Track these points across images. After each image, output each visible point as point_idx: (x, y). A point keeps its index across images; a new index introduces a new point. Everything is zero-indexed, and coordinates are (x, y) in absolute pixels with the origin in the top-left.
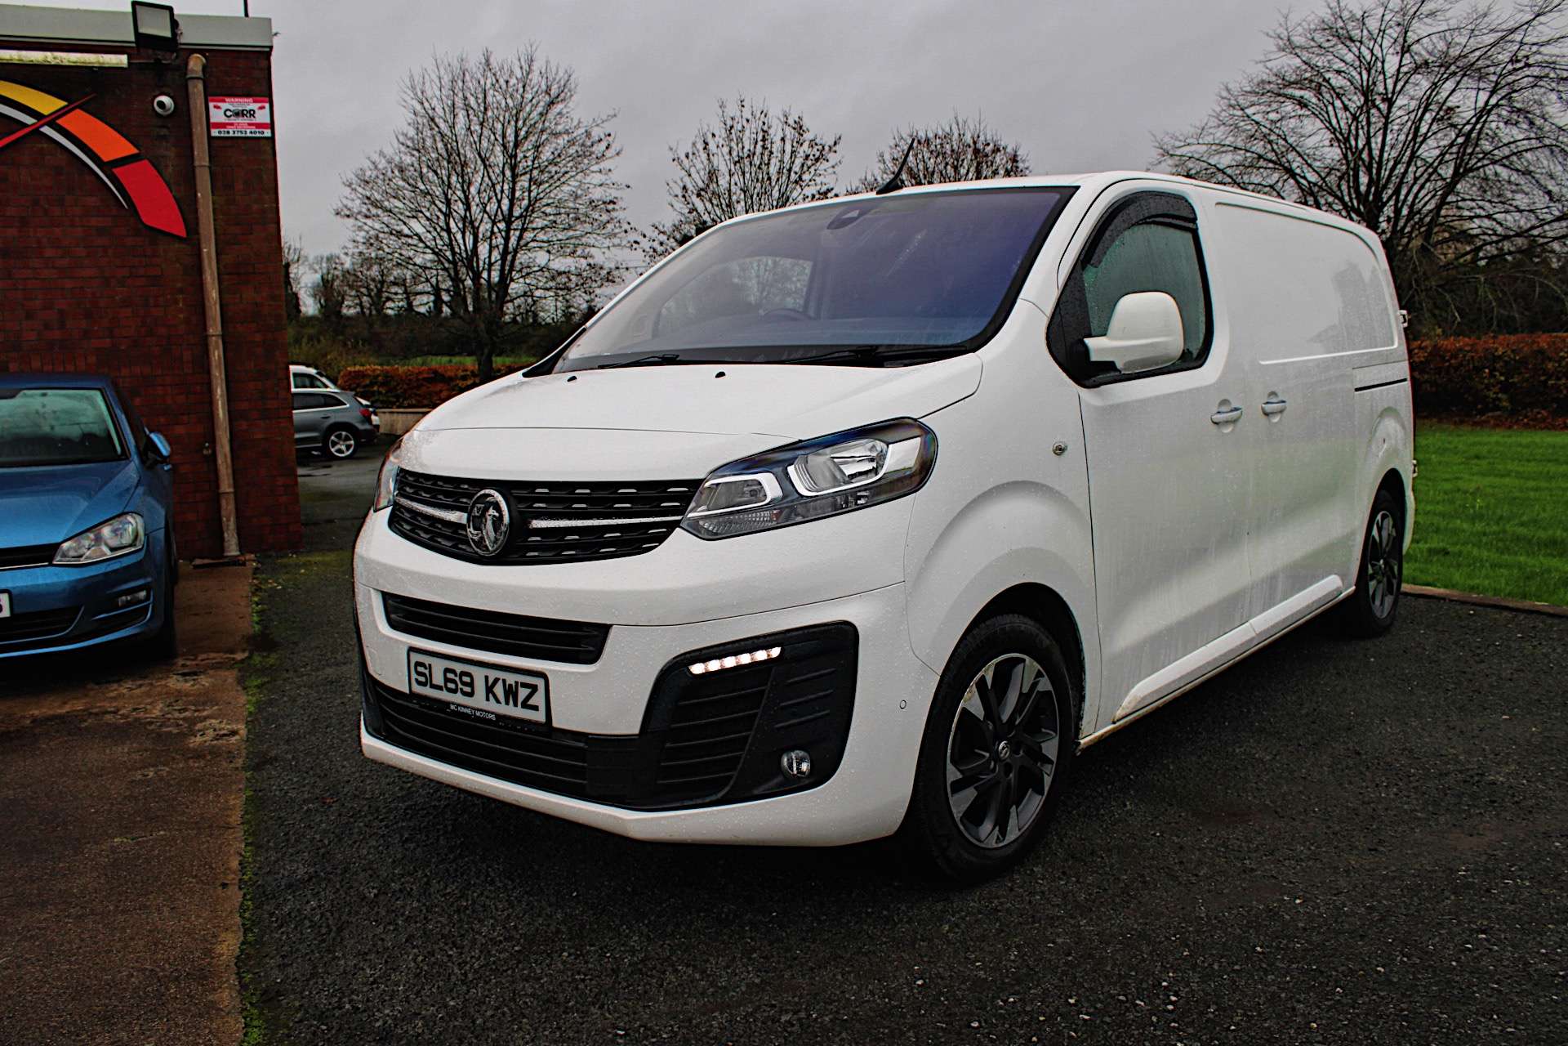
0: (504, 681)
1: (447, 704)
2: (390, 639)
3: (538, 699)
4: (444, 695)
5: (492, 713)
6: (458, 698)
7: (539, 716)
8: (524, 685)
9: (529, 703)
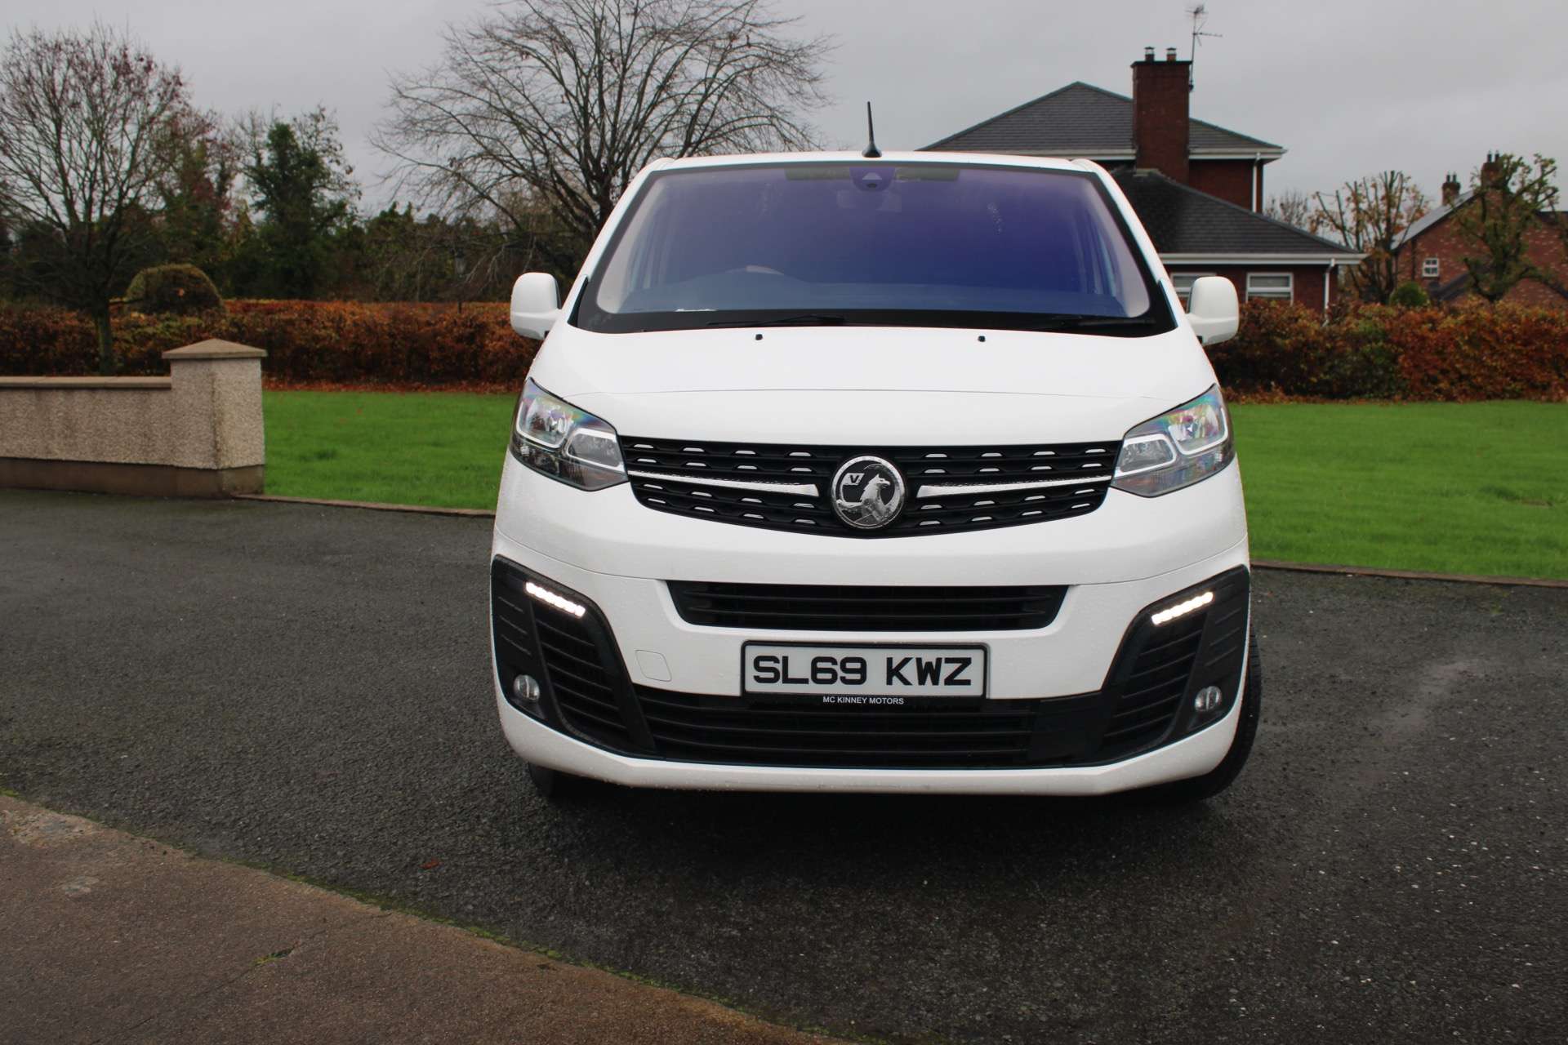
0: (919, 660)
1: (819, 697)
2: (692, 633)
3: (973, 673)
4: (812, 689)
5: (899, 697)
6: (838, 688)
7: (974, 690)
8: (948, 660)
9: (956, 678)
